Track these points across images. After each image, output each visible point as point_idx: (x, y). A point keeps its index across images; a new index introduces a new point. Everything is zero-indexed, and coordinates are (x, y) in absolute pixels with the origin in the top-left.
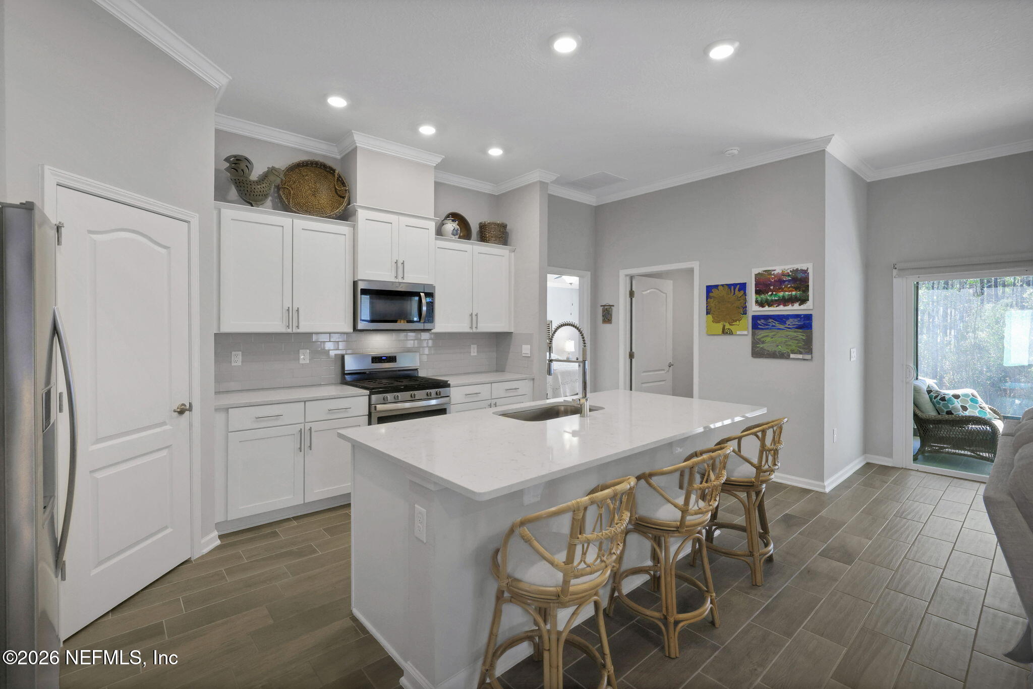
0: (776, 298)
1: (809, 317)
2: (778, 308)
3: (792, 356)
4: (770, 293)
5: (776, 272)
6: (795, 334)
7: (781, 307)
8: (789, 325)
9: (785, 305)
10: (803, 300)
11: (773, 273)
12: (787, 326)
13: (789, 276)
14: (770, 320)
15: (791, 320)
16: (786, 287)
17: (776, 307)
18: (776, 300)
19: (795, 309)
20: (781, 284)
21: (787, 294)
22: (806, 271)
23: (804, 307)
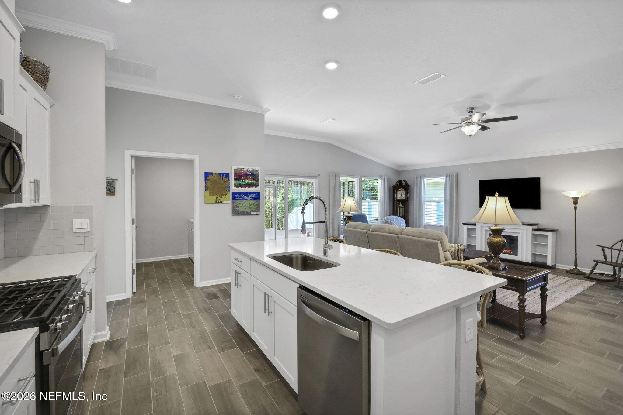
0: (244, 183)
1: (259, 194)
2: (245, 189)
3: (252, 213)
4: (242, 180)
5: (244, 170)
6: (253, 202)
7: (247, 188)
8: (251, 198)
9: (248, 187)
10: (257, 186)
11: (243, 170)
12: (250, 198)
13: (250, 172)
14: (242, 195)
15: (251, 195)
16: (249, 178)
17: (245, 188)
18: (244, 184)
19: (252, 189)
20: (247, 176)
21: (249, 181)
22: (257, 171)
23: (257, 189)
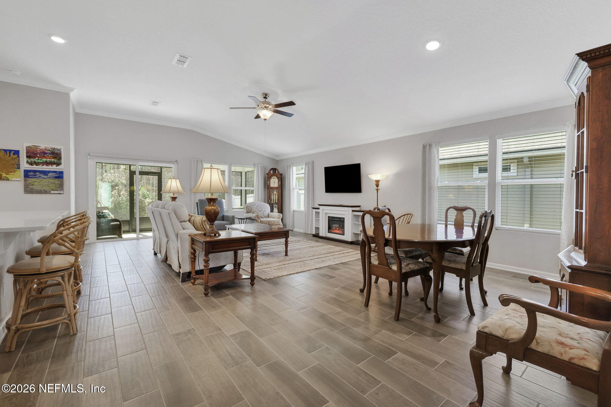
0: (41, 162)
1: (62, 173)
2: (42, 167)
3: (52, 192)
4: (37, 158)
5: (41, 148)
6: (54, 181)
7: (45, 166)
8: (50, 176)
9: (47, 166)
10: (58, 164)
11: (39, 147)
12: (48, 176)
13: (49, 150)
14: (37, 173)
15: (51, 174)
16: (48, 156)
17: (42, 166)
18: (41, 163)
19: (54, 168)
20: (44, 154)
21: (48, 160)
22: (59, 150)
23: (58, 167)
